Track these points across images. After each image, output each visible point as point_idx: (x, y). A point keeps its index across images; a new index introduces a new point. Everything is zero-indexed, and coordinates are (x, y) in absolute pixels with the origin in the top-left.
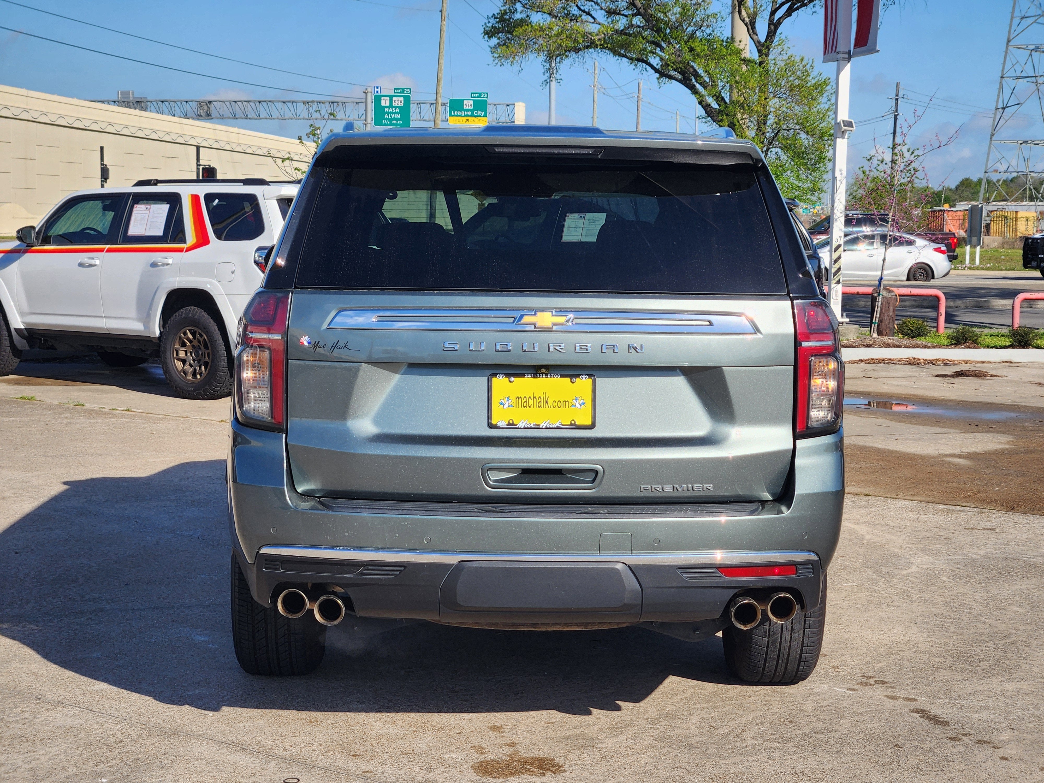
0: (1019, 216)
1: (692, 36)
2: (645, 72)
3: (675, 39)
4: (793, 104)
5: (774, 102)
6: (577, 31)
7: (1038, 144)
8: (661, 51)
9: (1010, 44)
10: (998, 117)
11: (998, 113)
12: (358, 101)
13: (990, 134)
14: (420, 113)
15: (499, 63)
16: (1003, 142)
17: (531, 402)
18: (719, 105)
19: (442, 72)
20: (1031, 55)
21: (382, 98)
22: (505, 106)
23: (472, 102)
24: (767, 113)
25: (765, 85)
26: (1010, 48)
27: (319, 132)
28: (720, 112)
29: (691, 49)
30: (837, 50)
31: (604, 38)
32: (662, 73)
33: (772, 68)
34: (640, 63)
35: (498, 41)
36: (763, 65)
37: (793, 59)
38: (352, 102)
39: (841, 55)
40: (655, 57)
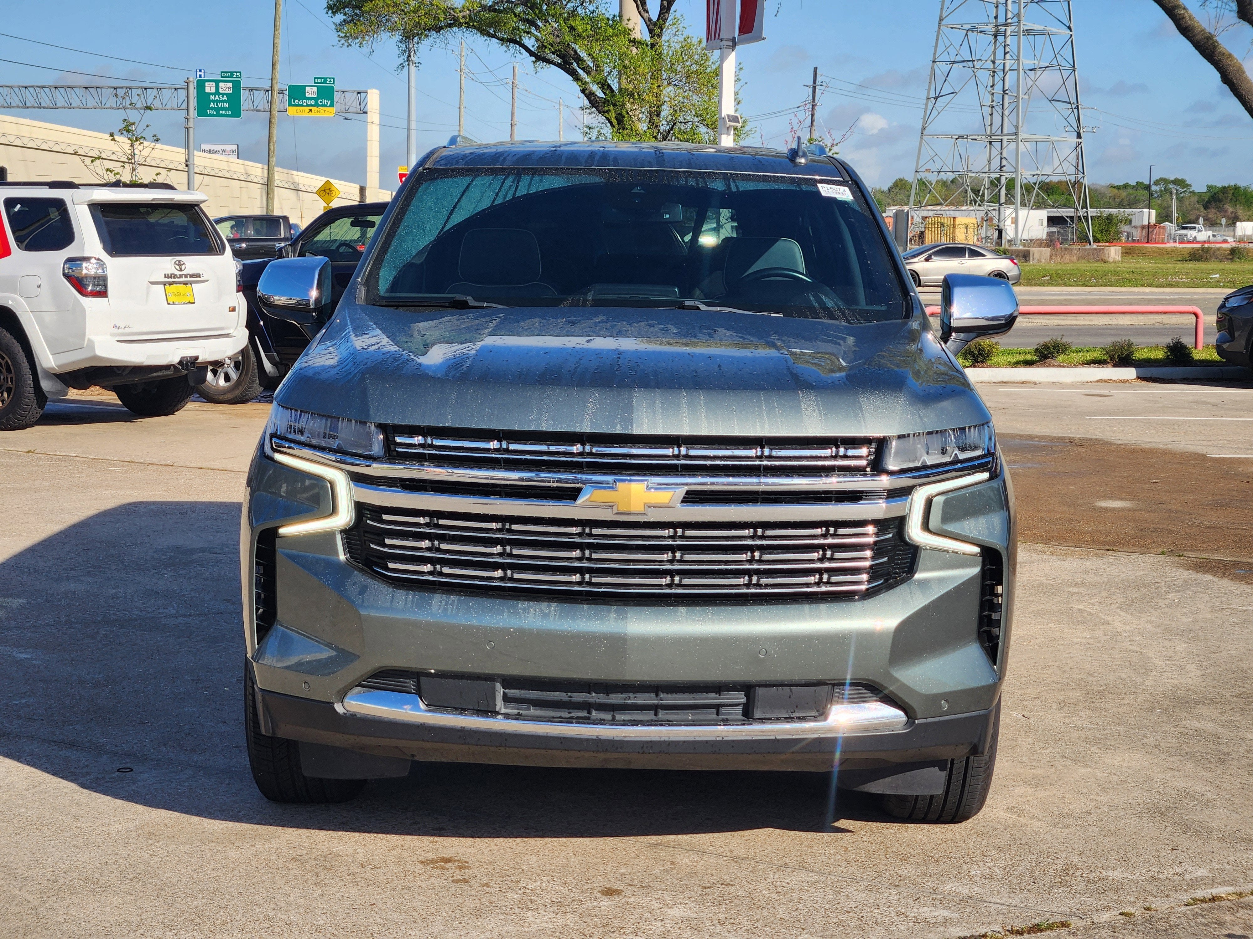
0: (957, 223)
1: (573, 13)
2: (518, 55)
3: (553, 16)
4: (691, 93)
5: (668, 91)
6: (437, 6)
7: (976, 139)
8: (536, 30)
9: (943, 23)
10: (930, 107)
11: (930, 103)
12: (177, 87)
13: (921, 127)
14: (253, 102)
15: (346, 44)
16: (935, 137)
18: (605, 93)
19: (279, 54)
20: (967, 35)
21: (207, 84)
22: (355, 94)
23: (315, 89)
24: (661, 103)
25: (657, 71)
26: (942, 27)
27: (133, 127)
28: (606, 101)
29: (572, 29)
30: (721, 37)
31: (470, 16)
32: (538, 57)
33: (665, 51)
34: (512, 45)
35: (345, 17)
36: (655, 48)
37: (689, 41)
38: (170, 88)
39: (725, 43)
40: (529, 38)
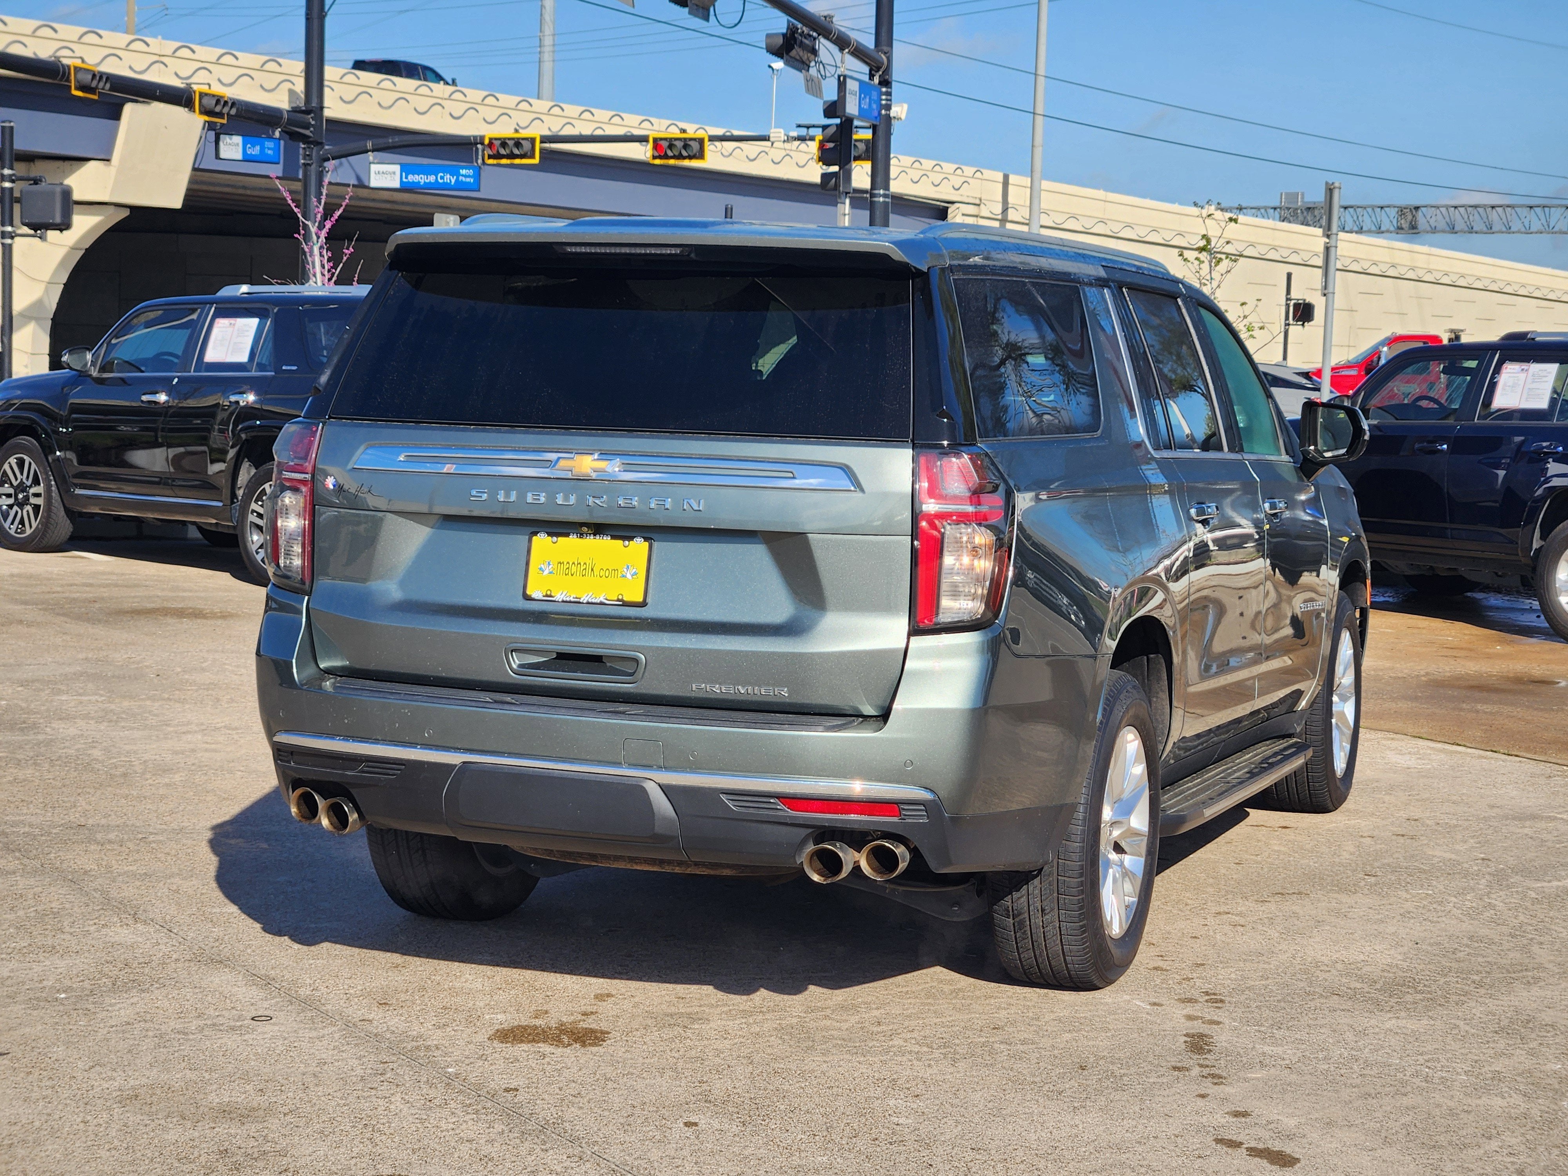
17: (574, 568)
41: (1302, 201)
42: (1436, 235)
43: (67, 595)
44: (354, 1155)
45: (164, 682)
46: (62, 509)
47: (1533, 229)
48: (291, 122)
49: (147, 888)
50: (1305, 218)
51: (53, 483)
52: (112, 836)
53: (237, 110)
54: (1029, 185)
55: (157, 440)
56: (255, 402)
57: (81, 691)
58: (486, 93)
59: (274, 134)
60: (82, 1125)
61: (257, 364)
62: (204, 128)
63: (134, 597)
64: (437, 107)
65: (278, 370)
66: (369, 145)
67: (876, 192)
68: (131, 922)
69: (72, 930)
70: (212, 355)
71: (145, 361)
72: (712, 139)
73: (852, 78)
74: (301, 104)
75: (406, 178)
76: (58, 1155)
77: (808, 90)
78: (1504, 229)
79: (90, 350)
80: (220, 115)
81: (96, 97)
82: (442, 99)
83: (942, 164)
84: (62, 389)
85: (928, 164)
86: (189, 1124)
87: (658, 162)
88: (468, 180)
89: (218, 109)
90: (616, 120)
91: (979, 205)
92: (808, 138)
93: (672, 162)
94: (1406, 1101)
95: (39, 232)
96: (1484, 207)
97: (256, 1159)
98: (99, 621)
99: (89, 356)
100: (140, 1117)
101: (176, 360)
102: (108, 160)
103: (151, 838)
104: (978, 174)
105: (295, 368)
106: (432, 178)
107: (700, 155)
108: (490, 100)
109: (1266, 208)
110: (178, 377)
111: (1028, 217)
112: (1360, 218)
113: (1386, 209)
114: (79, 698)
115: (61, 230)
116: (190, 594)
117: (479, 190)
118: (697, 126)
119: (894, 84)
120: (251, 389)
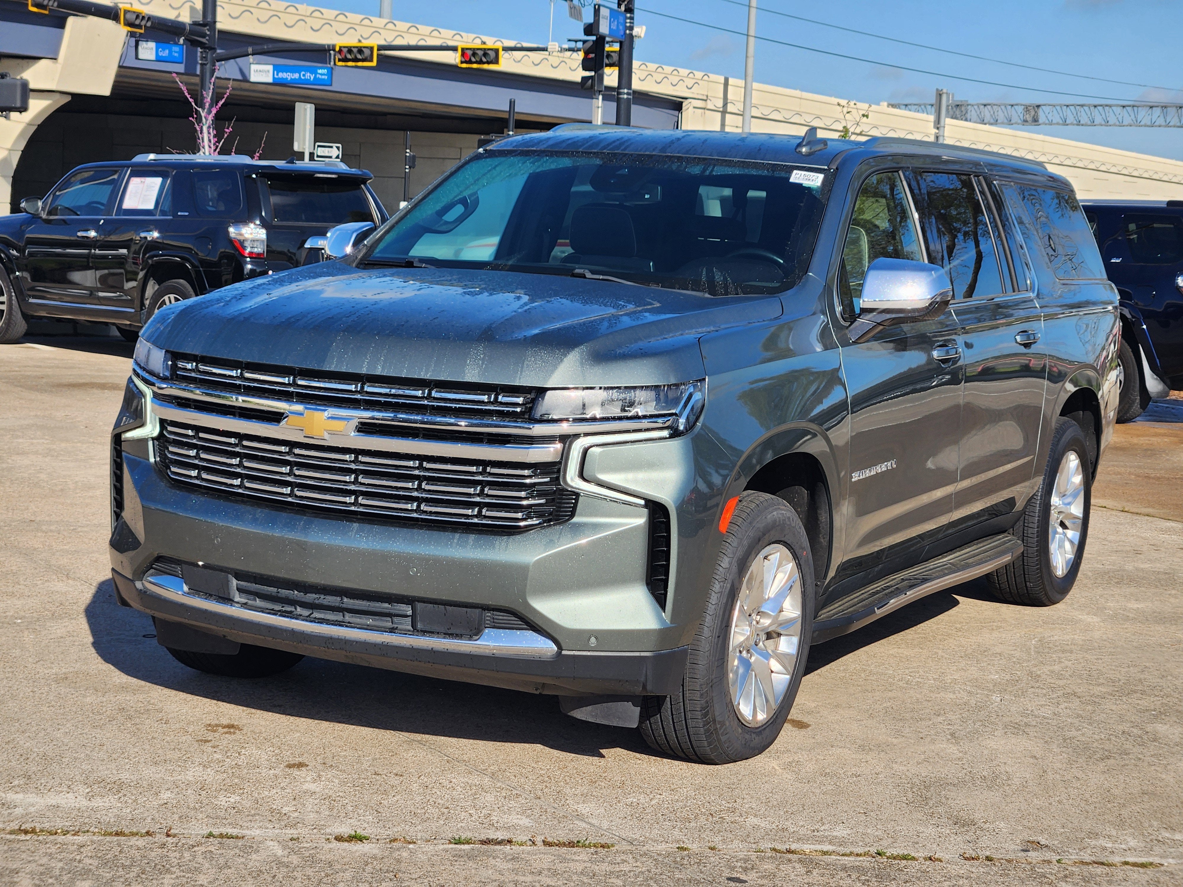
41: (953, 100)
42: (1053, 126)
43: (23, 373)
44: (205, 712)
45: (91, 431)
46: (20, 313)
47: (1125, 123)
48: (192, 32)
49: (76, 559)
50: (954, 112)
51: (13, 294)
52: (53, 528)
53: (152, 23)
54: (744, 86)
55: (88, 264)
56: (157, 238)
57: (32, 436)
58: (338, 12)
59: (179, 41)
60: (31, 693)
61: (161, 210)
62: (127, 36)
63: (71, 375)
64: (301, 22)
65: (175, 215)
66: (250, 50)
67: (622, 91)
68: (65, 579)
69: (25, 583)
70: (128, 204)
71: (80, 208)
72: (506, 49)
73: (604, 6)
74: (199, 18)
75: (277, 75)
76: (16, 709)
77: (571, 15)
78: (1103, 123)
79: (41, 199)
80: (139, 26)
81: (46, 12)
82: (305, 16)
83: (679, 69)
84: (21, 227)
85: (668, 69)
86: (100, 694)
87: (464, 66)
88: (323, 77)
89: (137, 22)
90: (435, 33)
91: (706, 100)
92: (576, 49)
93: (475, 66)
94: (890, 694)
95: (4, 113)
96: (1089, 106)
97: (142, 714)
98: (46, 391)
99: (40, 204)
100: (68, 690)
101: (102, 207)
102: (55, 59)
103: (79, 529)
104: (706, 78)
105: (187, 214)
106: (296, 76)
107: (496, 61)
108: (341, 18)
109: (925, 105)
110: (104, 219)
111: (742, 110)
112: (996, 114)
113: (1015, 107)
114: (31, 441)
115: (21, 112)
116: (111, 374)
117: (331, 85)
118: (496, 39)
119: (635, 11)
120: (156, 229)
